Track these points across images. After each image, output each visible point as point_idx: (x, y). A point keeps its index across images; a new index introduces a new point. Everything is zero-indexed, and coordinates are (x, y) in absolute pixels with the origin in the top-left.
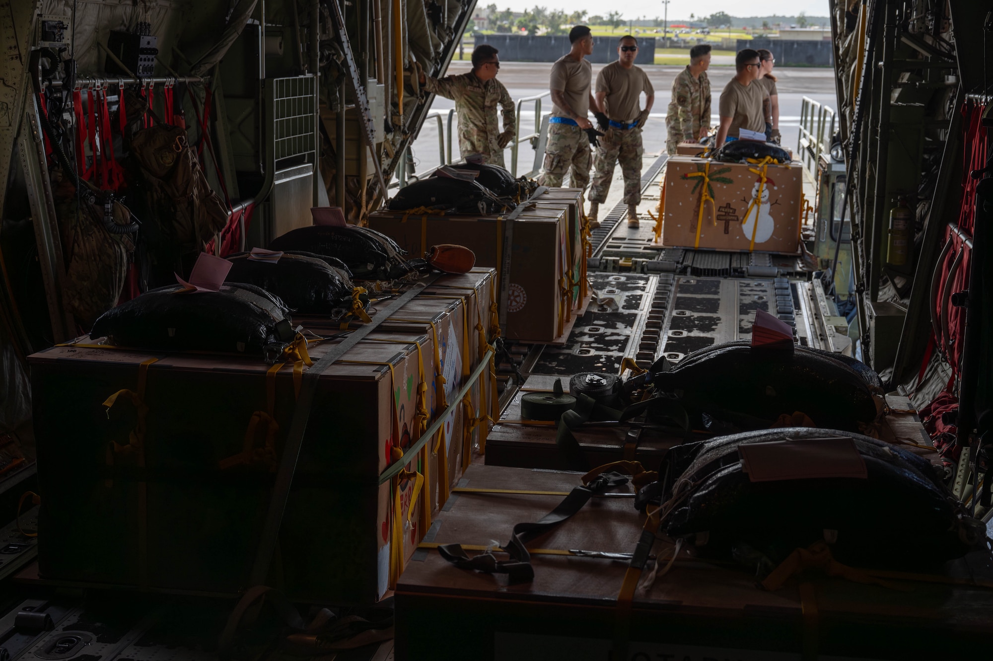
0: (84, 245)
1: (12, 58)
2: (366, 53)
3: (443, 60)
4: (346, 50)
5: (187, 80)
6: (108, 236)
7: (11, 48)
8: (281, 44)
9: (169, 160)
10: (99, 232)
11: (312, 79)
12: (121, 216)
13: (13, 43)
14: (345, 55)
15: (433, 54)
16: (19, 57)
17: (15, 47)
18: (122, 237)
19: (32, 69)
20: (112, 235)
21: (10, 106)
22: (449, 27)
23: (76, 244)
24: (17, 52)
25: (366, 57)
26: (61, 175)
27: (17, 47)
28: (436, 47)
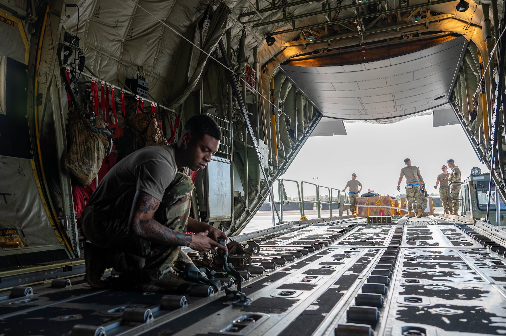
0: (79, 138)
1: (50, 50)
2: (258, 128)
3: (296, 150)
4: (246, 118)
5: (165, 108)
6: (91, 133)
7: (50, 45)
8: (216, 111)
9: (144, 124)
10: (87, 132)
11: (229, 124)
12: (99, 124)
13: (51, 42)
14: (246, 120)
15: (291, 147)
16: (53, 48)
17: (51, 44)
18: (99, 135)
19: (59, 54)
20: (94, 133)
21: (48, 72)
22: (298, 140)
23: (74, 138)
24: (52, 46)
25: (258, 129)
26: (74, 109)
27: (52, 44)
28: (293, 145)
